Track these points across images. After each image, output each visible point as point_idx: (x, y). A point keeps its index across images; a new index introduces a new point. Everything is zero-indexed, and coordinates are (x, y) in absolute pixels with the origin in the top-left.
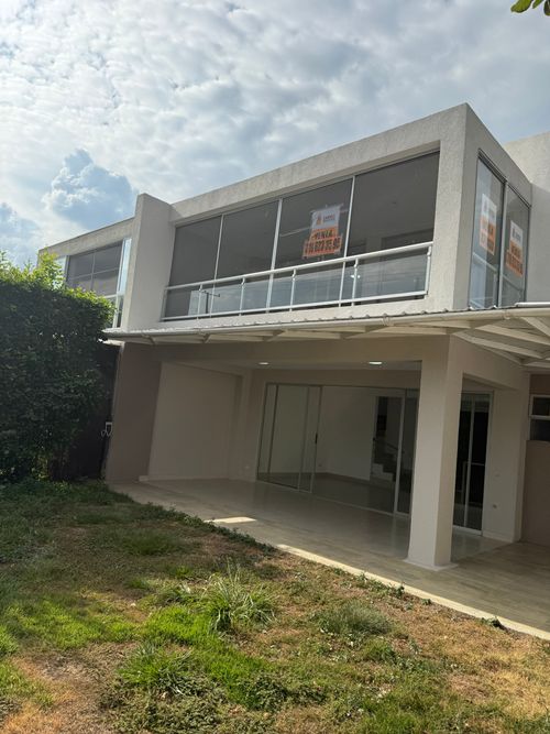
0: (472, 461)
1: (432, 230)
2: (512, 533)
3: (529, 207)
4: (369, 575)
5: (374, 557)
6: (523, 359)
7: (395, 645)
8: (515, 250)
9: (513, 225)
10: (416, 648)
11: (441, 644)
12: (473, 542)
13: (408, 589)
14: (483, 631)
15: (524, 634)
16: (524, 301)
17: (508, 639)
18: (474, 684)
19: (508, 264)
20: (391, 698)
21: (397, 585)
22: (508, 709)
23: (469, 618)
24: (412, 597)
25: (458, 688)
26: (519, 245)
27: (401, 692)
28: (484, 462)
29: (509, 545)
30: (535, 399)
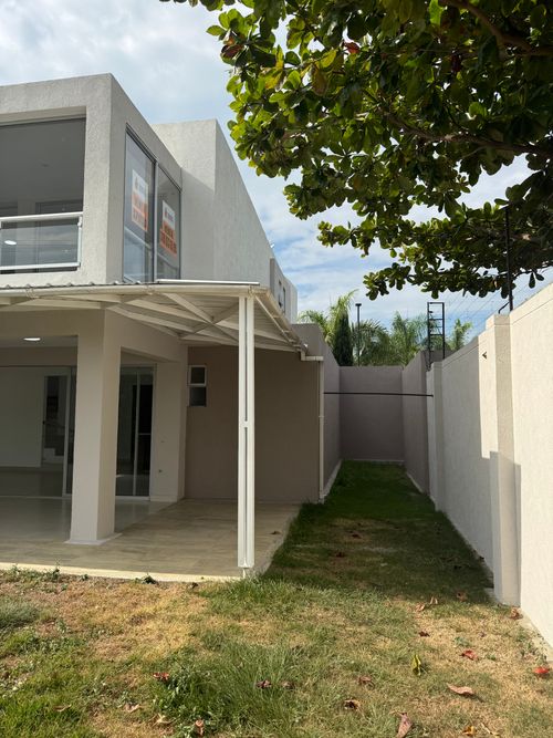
0: (140, 431)
1: (82, 201)
2: (176, 493)
3: (180, 191)
4: (22, 567)
5: (31, 546)
6: (180, 333)
7: (40, 631)
8: (168, 229)
9: (165, 205)
10: (63, 627)
11: (91, 615)
12: (142, 509)
13: (64, 570)
14: (135, 590)
15: (172, 583)
16: (180, 278)
17: (157, 590)
18: (119, 643)
19: (161, 243)
20: (26, 687)
21: (52, 568)
22: (146, 655)
23: (123, 582)
24: (67, 577)
25: (101, 652)
26: (172, 225)
27: (39, 678)
28: (150, 431)
29: (174, 504)
30: (193, 369)
